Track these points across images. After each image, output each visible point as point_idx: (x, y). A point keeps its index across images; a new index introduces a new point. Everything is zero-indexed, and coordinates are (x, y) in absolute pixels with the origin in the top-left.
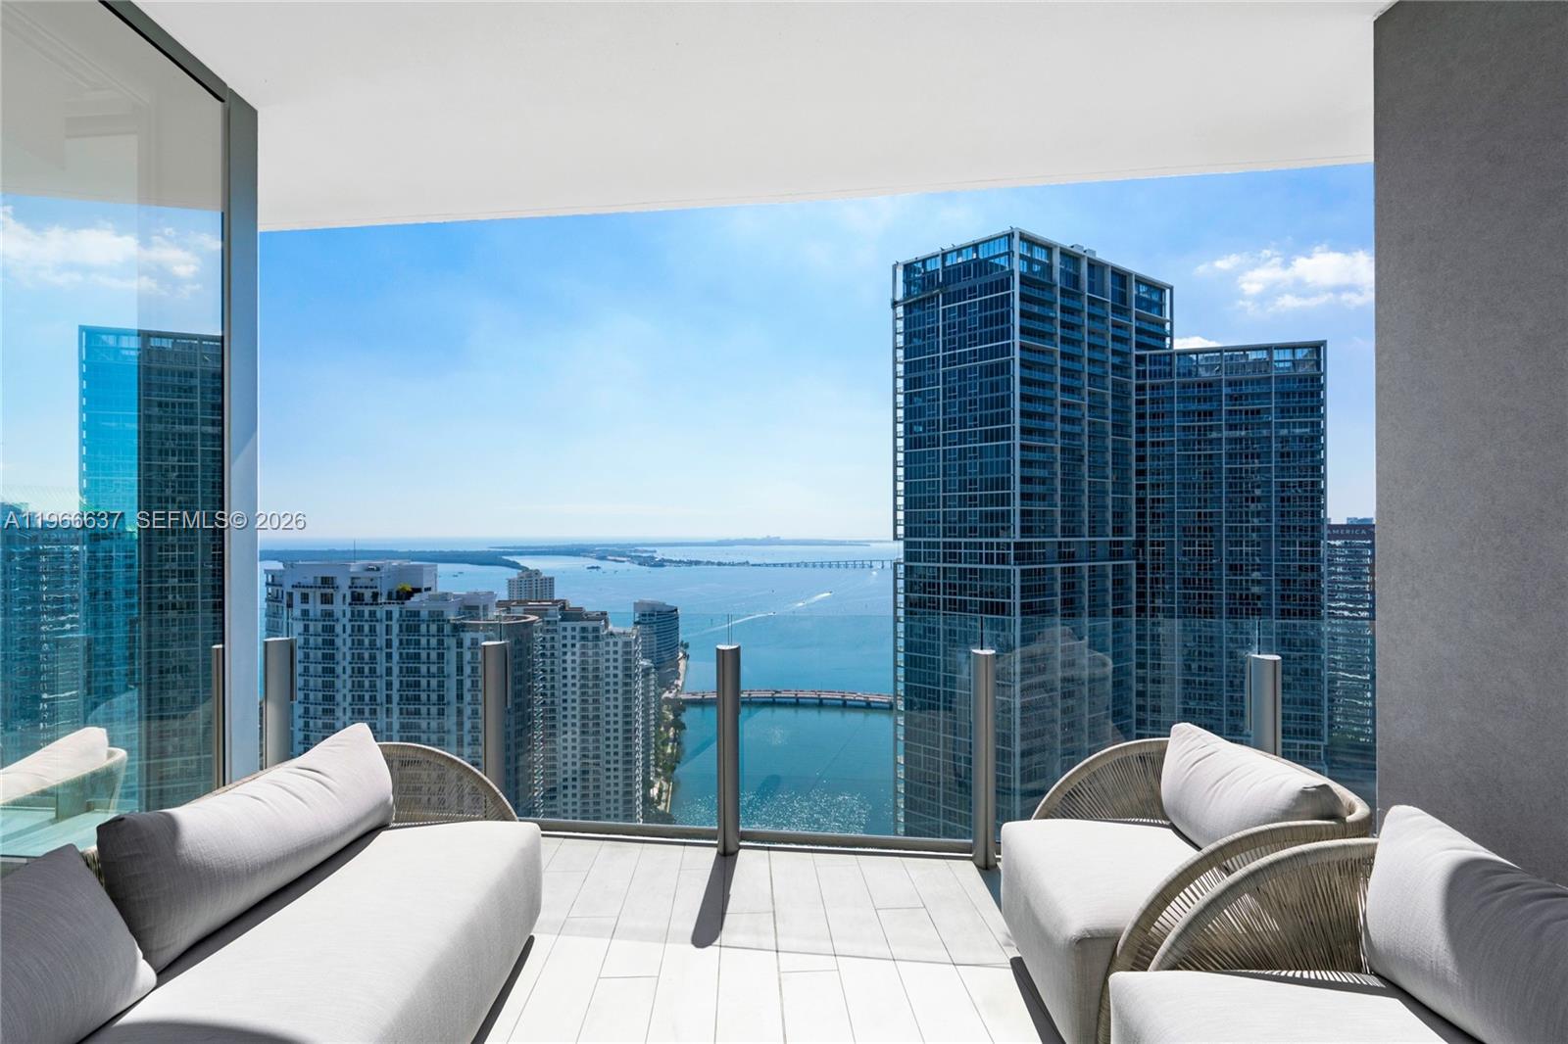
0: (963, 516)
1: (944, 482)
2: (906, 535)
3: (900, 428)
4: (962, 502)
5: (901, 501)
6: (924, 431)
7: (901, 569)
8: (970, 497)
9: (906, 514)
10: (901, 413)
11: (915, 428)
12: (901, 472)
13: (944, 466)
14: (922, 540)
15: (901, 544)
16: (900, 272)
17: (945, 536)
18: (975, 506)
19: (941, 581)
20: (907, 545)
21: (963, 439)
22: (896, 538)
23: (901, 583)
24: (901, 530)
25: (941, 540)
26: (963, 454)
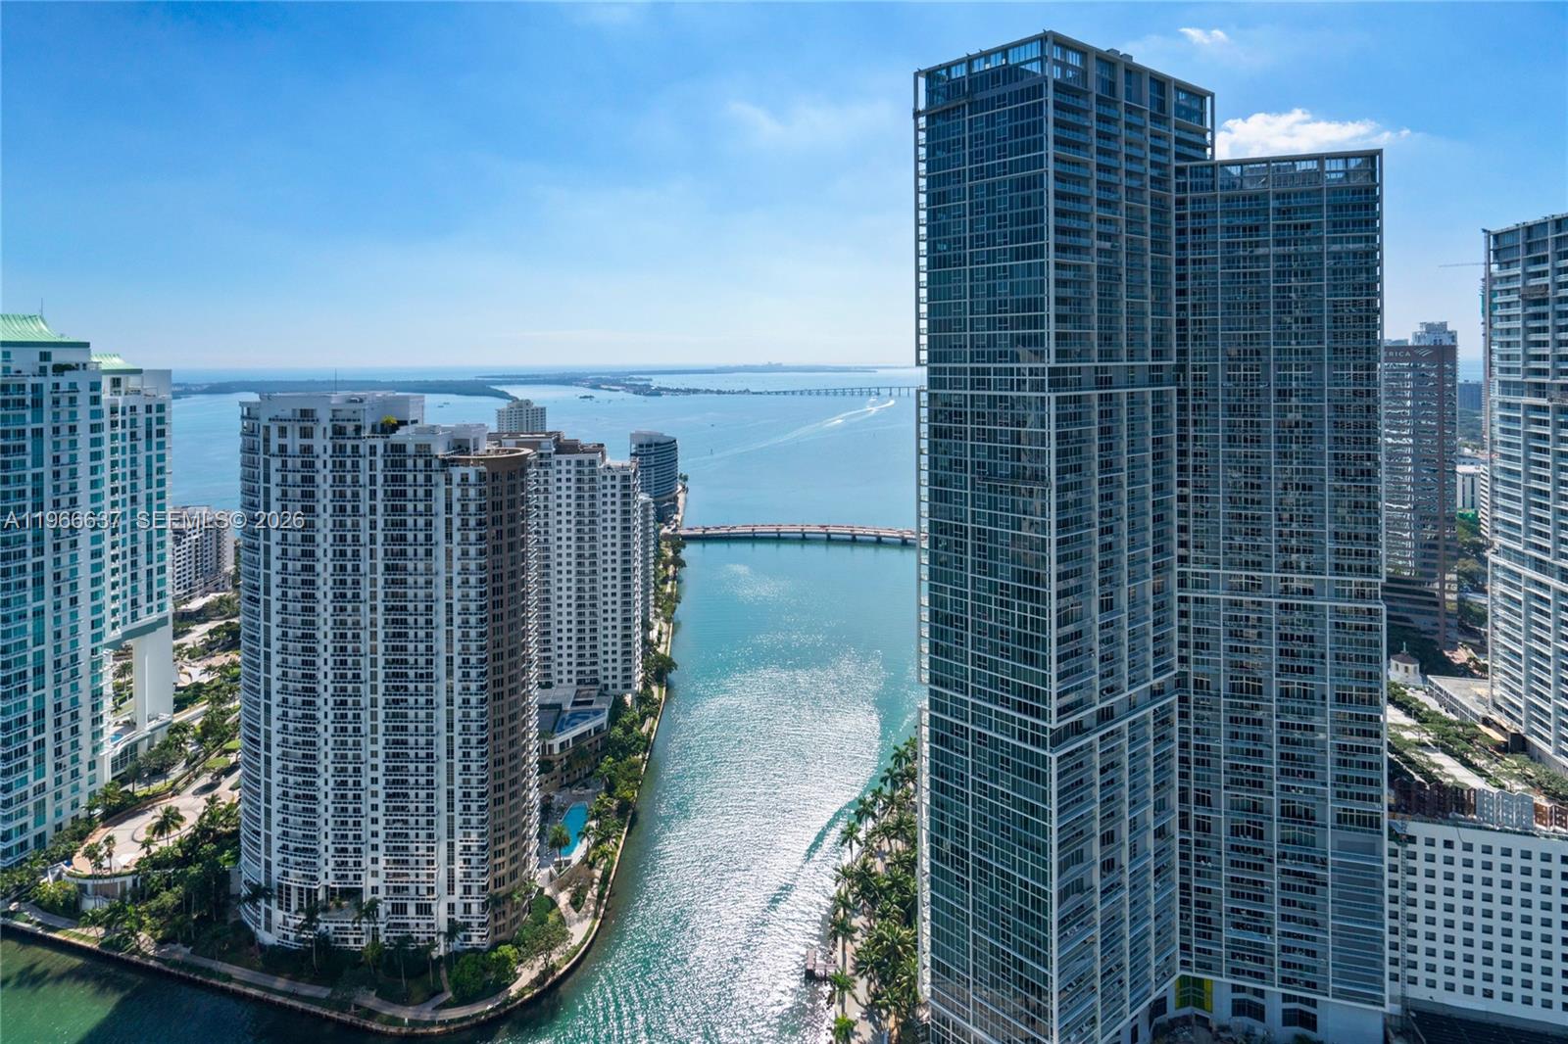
0: (992, 341)
1: (972, 304)
2: (930, 361)
3: (923, 246)
4: (992, 324)
5: (924, 324)
6: (949, 249)
7: (924, 397)
8: (1000, 319)
9: (929, 338)
10: (923, 230)
11: (939, 247)
12: (924, 293)
13: (971, 287)
14: (948, 365)
15: (925, 370)
16: (922, 81)
17: (972, 361)
18: (1006, 329)
19: (969, 410)
20: (932, 371)
21: (991, 257)
22: (918, 363)
23: (924, 412)
24: (924, 355)
25: (968, 365)
26: (991, 273)
